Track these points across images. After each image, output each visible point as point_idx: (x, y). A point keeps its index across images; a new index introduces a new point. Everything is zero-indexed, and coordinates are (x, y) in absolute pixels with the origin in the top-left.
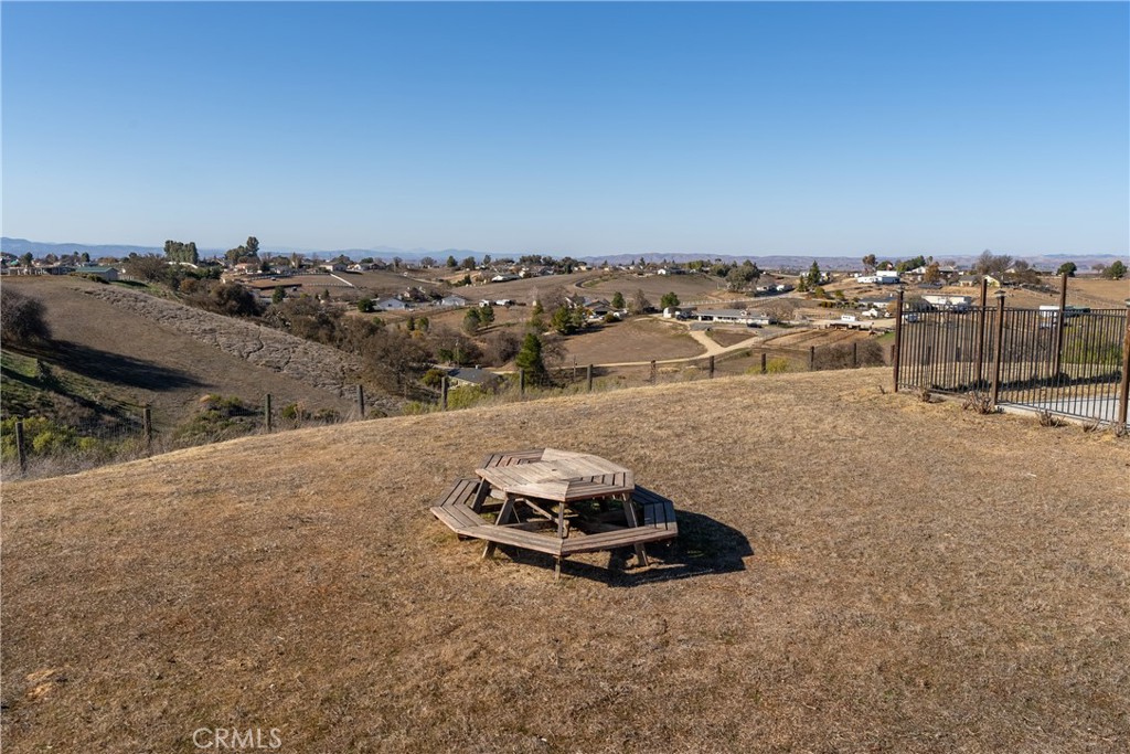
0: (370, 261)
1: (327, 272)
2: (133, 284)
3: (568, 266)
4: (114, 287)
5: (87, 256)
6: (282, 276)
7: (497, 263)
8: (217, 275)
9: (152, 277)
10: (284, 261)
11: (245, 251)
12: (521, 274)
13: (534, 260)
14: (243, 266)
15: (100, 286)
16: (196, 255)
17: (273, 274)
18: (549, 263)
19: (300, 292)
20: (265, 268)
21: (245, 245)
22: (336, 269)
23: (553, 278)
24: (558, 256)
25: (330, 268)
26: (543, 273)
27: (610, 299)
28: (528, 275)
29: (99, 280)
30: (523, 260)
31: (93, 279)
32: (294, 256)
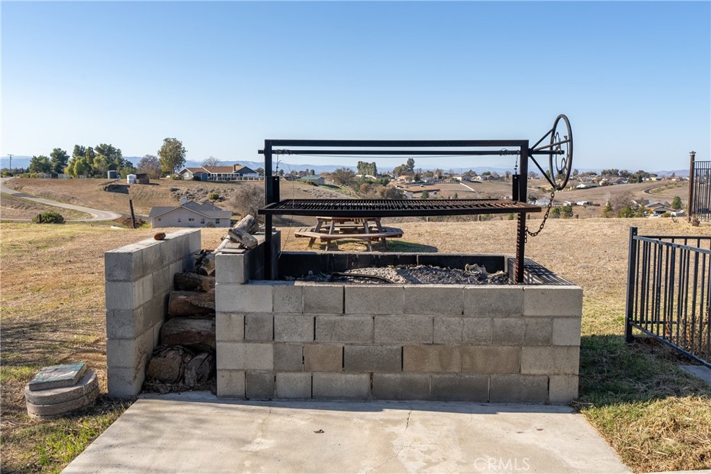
0: (489, 174)
1: (458, 181)
2: (332, 187)
3: (640, 177)
4: (320, 188)
5: (313, 172)
6: (428, 184)
7: (583, 175)
8: (387, 182)
9: (344, 183)
10: (430, 174)
11: (406, 168)
12: (600, 183)
13: (614, 173)
14: (403, 177)
15: (312, 187)
16: (376, 170)
17: (422, 182)
18: (625, 175)
19: (439, 196)
20: (417, 178)
21: (406, 164)
22: (464, 179)
23: (627, 186)
24: (633, 170)
25: (460, 178)
26: (619, 182)
27: (671, 202)
28: (605, 184)
29: (313, 184)
30: (604, 173)
31: (309, 183)
32: (438, 170)
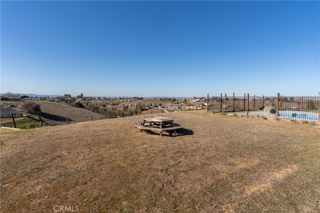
0: (105, 98)
1: (97, 100)
2: (58, 102)
3: (142, 99)
4: (54, 102)
5: (48, 97)
6: (88, 101)
7: (129, 98)
8: (75, 100)
9: (62, 101)
10: (88, 98)
11: (80, 96)
12: (133, 100)
13: (135, 98)
14: (80, 99)
15: (52, 102)
16: (71, 97)
17: (86, 100)
18: (138, 98)
19: (91, 104)
20: (84, 99)
21: (80, 95)
22: (98, 99)
23: (139, 101)
24: (140, 97)
25: (97, 99)
26: (137, 100)
27: (150, 105)
28: (134, 100)
29: (51, 101)
30: (133, 98)
31: (50, 101)
32: (90, 97)
